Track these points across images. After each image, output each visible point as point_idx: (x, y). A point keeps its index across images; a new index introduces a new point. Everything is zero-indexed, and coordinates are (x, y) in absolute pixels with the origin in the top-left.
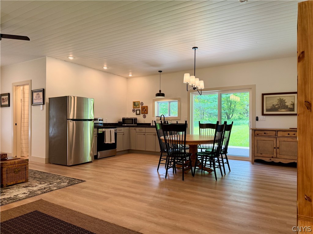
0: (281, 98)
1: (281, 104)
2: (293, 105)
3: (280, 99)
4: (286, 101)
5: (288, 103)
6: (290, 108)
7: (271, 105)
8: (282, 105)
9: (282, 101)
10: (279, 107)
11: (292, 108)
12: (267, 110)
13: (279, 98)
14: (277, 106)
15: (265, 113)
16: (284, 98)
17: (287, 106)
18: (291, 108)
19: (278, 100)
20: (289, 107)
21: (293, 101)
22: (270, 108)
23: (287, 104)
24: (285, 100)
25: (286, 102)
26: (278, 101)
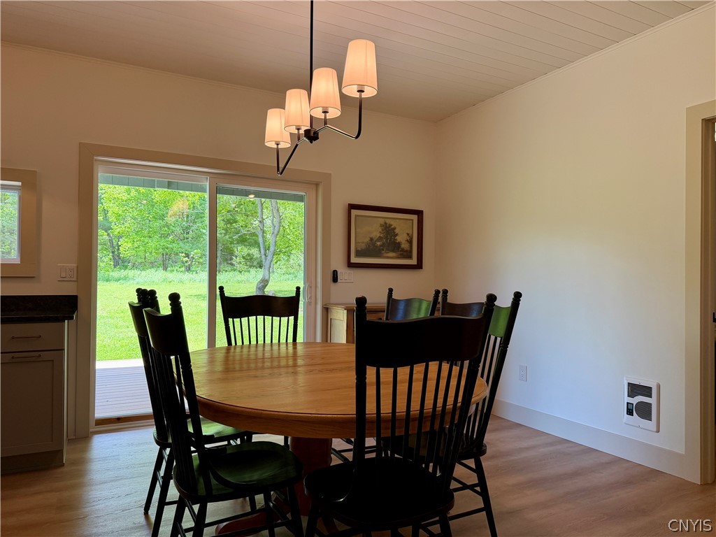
0: (388, 221)
1: (386, 238)
2: (410, 242)
3: (386, 223)
4: (397, 231)
5: (401, 238)
6: (403, 250)
7: (367, 240)
8: (389, 241)
9: (389, 230)
10: (383, 245)
11: (409, 249)
12: (359, 254)
13: (382, 221)
14: (379, 243)
15: (354, 260)
16: (394, 224)
17: (399, 244)
18: (407, 251)
19: (381, 225)
20: (402, 246)
21: (410, 232)
22: (363, 246)
23: (399, 239)
24: (395, 228)
25: (397, 235)
26: (380, 230)
